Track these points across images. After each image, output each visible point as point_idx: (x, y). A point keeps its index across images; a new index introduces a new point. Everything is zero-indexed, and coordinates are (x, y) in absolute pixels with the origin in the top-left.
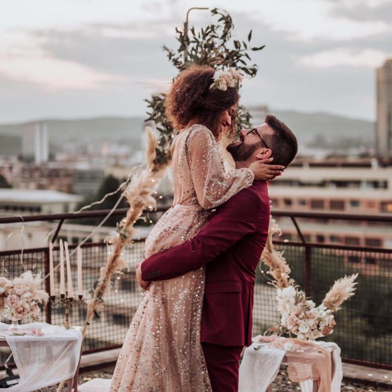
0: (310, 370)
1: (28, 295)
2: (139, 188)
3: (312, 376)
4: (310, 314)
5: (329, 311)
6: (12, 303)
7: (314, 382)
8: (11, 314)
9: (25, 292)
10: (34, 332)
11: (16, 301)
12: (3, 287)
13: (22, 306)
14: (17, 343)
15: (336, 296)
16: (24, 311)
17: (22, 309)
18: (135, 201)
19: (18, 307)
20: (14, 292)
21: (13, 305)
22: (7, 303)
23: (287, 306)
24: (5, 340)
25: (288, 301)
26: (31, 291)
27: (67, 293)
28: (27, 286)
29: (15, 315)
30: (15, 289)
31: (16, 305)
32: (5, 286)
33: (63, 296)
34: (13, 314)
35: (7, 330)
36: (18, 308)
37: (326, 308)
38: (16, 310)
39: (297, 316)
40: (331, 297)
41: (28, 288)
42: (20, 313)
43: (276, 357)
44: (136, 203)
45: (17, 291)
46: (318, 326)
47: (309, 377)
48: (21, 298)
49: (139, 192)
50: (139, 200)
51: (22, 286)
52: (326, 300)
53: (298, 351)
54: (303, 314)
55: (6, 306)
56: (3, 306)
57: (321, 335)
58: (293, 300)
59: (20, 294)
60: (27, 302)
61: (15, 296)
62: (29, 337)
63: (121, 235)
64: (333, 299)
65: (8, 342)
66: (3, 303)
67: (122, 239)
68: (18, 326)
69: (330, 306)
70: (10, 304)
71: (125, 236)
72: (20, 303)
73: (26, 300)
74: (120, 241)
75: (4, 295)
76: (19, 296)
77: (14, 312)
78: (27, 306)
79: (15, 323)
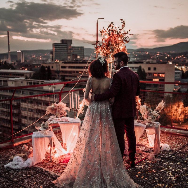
0: (154, 131)
3: (155, 133)
4: (152, 114)
5: (158, 113)
10: (66, 121)
13: (62, 112)
15: (159, 108)
17: (62, 113)
23: (144, 111)
25: (144, 109)
32: (56, 106)
33: (73, 109)
34: (59, 115)
35: (56, 120)
37: (156, 112)
38: (60, 113)
39: (147, 114)
40: (158, 108)
45: (60, 107)
46: (154, 118)
47: (154, 134)
52: (156, 109)
53: (150, 125)
54: (149, 114)
56: (56, 113)
57: (155, 120)
58: (146, 109)
59: (61, 108)
61: (59, 109)
64: (159, 109)
68: (60, 119)
69: (157, 111)
70: (58, 112)
72: (61, 111)
75: (56, 109)
76: (61, 109)
77: (59, 114)
78: (63, 112)
79: (59, 117)
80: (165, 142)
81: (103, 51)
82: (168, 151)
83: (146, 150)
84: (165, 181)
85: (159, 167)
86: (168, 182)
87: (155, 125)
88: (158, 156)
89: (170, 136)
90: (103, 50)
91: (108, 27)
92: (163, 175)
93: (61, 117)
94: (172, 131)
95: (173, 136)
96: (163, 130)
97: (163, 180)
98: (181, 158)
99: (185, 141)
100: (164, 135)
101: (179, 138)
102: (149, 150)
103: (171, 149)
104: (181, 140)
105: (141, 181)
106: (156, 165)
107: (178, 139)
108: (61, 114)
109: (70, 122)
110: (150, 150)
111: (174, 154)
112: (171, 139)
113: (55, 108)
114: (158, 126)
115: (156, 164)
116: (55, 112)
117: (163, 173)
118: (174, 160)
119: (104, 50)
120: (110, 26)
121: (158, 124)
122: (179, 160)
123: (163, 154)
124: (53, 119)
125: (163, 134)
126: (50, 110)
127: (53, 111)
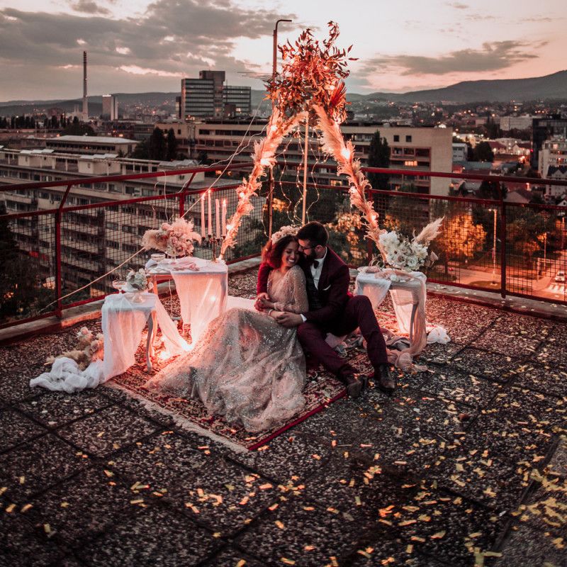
0: (412, 297)
3: (412, 300)
7: (414, 305)
8: (172, 252)
11: (176, 242)
12: (165, 230)
13: (181, 246)
16: (182, 249)
17: (180, 248)
20: (174, 235)
21: (174, 245)
22: (169, 243)
26: (186, 233)
27: (214, 234)
31: (177, 245)
32: (168, 230)
33: (210, 236)
34: (174, 253)
35: (168, 264)
36: (178, 247)
38: (176, 248)
41: (184, 231)
43: (384, 286)
45: (176, 232)
47: (410, 302)
48: (179, 239)
51: (180, 229)
53: (401, 281)
55: (168, 246)
56: (166, 246)
60: (184, 242)
61: (175, 238)
62: (188, 271)
65: (172, 277)
66: (166, 244)
68: (177, 261)
70: (171, 244)
72: (179, 243)
75: (167, 238)
76: (178, 237)
77: (175, 251)
78: (184, 246)
79: (173, 258)
80: (437, 320)
81: (287, 96)
82: (444, 345)
83: (390, 344)
84: (439, 430)
85: (423, 389)
86: (446, 433)
87: (412, 280)
88: (420, 359)
89: (448, 304)
90: (285, 93)
91: (299, 41)
92: (434, 412)
93: (178, 257)
94: (453, 293)
95: (456, 305)
96: (431, 290)
97: (434, 428)
98: (476, 362)
99: (484, 317)
100: (433, 302)
101: (470, 311)
102: (397, 344)
103: (452, 340)
104: (474, 314)
105: (376, 429)
106: (415, 384)
107: (467, 311)
108: (179, 251)
109: (201, 271)
110: (399, 342)
111: (458, 353)
112: (451, 313)
113: (165, 233)
114: (419, 283)
115: (416, 381)
116: (165, 246)
117: (432, 407)
118: (461, 368)
119: (288, 93)
120: (303, 37)
121: (420, 277)
122: (472, 368)
123: (433, 354)
124: (158, 263)
125: (431, 299)
126: (152, 240)
127: (160, 243)
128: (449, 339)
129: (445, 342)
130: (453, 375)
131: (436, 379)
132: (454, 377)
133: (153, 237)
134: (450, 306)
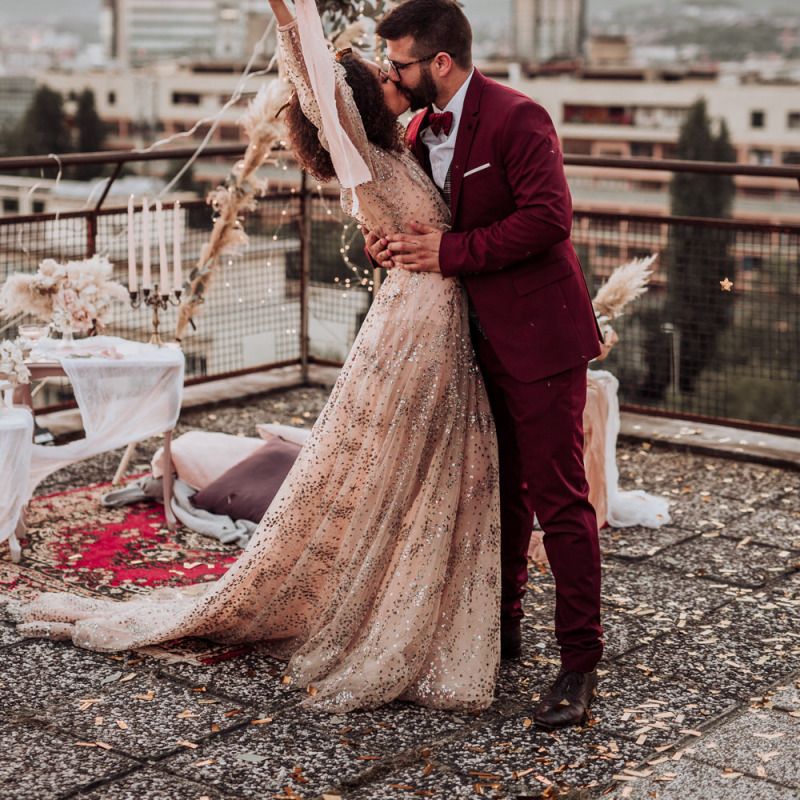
1: (91, 289)
2: (266, 112)
6: (67, 304)
8: (65, 322)
9: (87, 285)
10: (106, 353)
11: (72, 300)
12: (51, 275)
13: (83, 309)
14: (81, 371)
16: (86, 317)
17: (83, 313)
18: (260, 132)
19: (76, 309)
20: (68, 285)
21: (69, 306)
22: (57, 303)
24: (58, 366)
26: (97, 284)
27: (156, 287)
28: (88, 274)
29: (71, 324)
30: (70, 280)
31: (74, 306)
32: (55, 274)
33: (147, 292)
34: (68, 323)
35: (55, 349)
36: (76, 312)
38: (74, 314)
41: (92, 278)
42: (80, 320)
44: (262, 135)
45: (72, 280)
48: (80, 294)
49: (266, 118)
50: (268, 131)
51: (81, 275)
55: (56, 308)
56: (51, 309)
59: (79, 288)
60: (91, 302)
61: (71, 292)
62: (98, 361)
63: (237, 189)
65: (65, 369)
66: (51, 304)
67: (238, 197)
68: (74, 343)
70: (62, 304)
71: (242, 191)
72: (80, 303)
73: (89, 298)
74: (235, 200)
75: (53, 291)
76: (77, 292)
77: (70, 318)
78: (92, 309)
79: (68, 337)
80: (659, 490)
82: (653, 530)
89: (696, 463)
93: (79, 336)
94: (714, 442)
100: (661, 459)
101: (739, 475)
103: (676, 522)
104: (746, 480)
109: (126, 360)
111: (679, 543)
112: (696, 479)
113: (48, 282)
116: (49, 307)
118: (671, 565)
123: (622, 543)
125: (659, 453)
126: (21, 297)
127: (38, 301)
128: (667, 519)
129: (657, 523)
130: (649, 575)
131: (612, 579)
132: (651, 578)
133: (24, 289)
134: (699, 467)
